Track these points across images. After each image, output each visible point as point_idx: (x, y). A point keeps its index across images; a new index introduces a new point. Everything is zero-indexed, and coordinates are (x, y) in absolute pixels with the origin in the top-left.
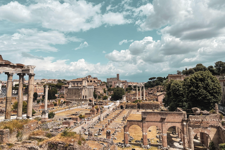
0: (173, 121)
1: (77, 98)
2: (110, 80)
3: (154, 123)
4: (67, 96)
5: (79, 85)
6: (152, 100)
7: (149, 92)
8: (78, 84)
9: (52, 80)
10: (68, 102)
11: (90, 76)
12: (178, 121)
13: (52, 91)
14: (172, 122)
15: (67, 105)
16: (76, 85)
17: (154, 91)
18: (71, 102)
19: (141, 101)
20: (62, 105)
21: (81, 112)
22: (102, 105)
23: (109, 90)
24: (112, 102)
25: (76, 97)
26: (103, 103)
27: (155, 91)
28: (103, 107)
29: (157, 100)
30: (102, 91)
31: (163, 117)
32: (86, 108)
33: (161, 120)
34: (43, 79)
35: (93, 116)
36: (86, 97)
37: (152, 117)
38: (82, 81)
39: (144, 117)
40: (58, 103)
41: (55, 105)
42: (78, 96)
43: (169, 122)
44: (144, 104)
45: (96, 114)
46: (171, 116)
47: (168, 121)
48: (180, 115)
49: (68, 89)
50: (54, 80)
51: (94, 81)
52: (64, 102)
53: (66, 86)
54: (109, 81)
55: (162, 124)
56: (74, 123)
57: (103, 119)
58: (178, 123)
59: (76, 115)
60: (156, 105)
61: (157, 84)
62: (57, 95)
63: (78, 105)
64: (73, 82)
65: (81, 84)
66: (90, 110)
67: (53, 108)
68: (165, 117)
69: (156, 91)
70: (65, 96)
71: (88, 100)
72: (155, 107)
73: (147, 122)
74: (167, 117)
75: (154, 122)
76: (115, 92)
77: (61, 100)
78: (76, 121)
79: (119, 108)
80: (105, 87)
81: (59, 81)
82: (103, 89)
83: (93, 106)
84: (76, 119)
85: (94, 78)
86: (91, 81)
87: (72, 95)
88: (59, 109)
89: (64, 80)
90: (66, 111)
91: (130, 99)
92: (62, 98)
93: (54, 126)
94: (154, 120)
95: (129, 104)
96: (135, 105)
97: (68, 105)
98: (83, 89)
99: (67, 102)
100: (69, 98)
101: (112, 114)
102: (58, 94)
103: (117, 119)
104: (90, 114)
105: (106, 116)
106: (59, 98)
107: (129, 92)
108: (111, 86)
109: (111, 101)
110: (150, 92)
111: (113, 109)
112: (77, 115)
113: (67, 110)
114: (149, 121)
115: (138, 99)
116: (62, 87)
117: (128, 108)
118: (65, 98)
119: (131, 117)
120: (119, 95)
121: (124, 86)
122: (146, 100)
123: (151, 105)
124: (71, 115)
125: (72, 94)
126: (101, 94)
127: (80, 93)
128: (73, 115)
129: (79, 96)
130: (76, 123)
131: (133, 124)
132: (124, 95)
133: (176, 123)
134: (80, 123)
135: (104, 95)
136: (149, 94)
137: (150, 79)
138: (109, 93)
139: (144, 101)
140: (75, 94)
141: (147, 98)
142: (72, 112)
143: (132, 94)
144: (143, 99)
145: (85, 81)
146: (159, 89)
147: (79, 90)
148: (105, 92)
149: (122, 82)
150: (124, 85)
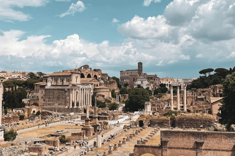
0: (216, 148)
1: (61, 106)
2: (126, 74)
3: (182, 150)
4: (43, 102)
5: (65, 83)
6: (200, 111)
7: (197, 97)
8: (62, 80)
9: (20, 73)
10: (45, 112)
11: (86, 67)
12: (226, 149)
13: (17, 93)
14: (216, 150)
15: (42, 119)
16: (60, 83)
17: (206, 94)
18: (51, 114)
19: (179, 112)
20: (34, 117)
21: (65, 131)
22: (106, 118)
23: (122, 92)
24: (125, 114)
25: (59, 104)
26: (108, 115)
27: (209, 95)
28: (107, 124)
29: (210, 112)
30: (108, 95)
31: (198, 140)
32: (77, 125)
33: (195, 146)
34: (3, 72)
35: (87, 138)
36: (78, 105)
37: (180, 140)
38: (70, 76)
39: (164, 139)
40: (26, 114)
41: (22, 118)
42: (64, 103)
43: (210, 150)
44: (184, 119)
45: (92, 135)
46: (213, 139)
47: (208, 148)
48: (229, 138)
49: (46, 90)
50: (23, 73)
51: (95, 76)
52: (38, 113)
53: (42, 84)
54: (123, 75)
55: (197, 153)
56: (50, 149)
57: (103, 144)
58: (225, 152)
59: (56, 136)
60: (206, 121)
61: (216, 82)
62: (25, 101)
63: (62, 119)
64: (55, 77)
65: (68, 81)
66: (82, 127)
67: (18, 124)
68: (202, 141)
69: (211, 94)
70: (41, 102)
71: (81, 109)
72: (204, 123)
73: (170, 148)
74: (205, 141)
75: (183, 148)
76: (132, 96)
77: (33, 110)
78: (54, 145)
79: (136, 125)
80: (115, 87)
81: (32, 75)
82: (110, 90)
83: (87, 121)
84: (54, 143)
85: (95, 70)
86: (89, 76)
87: (53, 101)
88: (28, 124)
89: (41, 74)
90: (40, 129)
91: (159, 110)
92: (34, 106)
93: (14, 153)
94: (182, 146)
95: (156, 117)
96: (165, 120)
97: (45, 119)
98: (72, 89)
99: (43, 114)
100: (48, 107)
101: (121, 135)
102: (28, 98)
103: (127, 144)
104: (80, 134)
105: (109, 138)
106: (29, 105)
107: (160, 97)
108: (126, 85)
109: (125, 112)
110: (199, 97)
111: (125, 127)
112: (58, 136)
113: (41, 127)
114: (174, 148)
115: (172, 109)
116: (35, 86)
117: (154, 125)
118: (40, 106)
119: (155, 141)
120: (139, 101)
121: (152, 85)
122: (189, 111)
123: (197, 120)
124: (48, 136)
125: (53, 98)
126: (106, 100)
127: (68, 98)
128: (52, 135)
129: (66, 103)
130: (52, 149)
131: (144, 153)
132: (149, 101)
133: (223, 152)
134: (60, 150)
135: (113, 101)
136: (197, 99)
137: (201, 72)
138: (122, 98)
139: (184, 113)
140: (58, 98)
141: (191, 107)
142: (49, 131)
143: (165, 101)
144: (183, 110)
145: (77, 75)
146: (218, 91)
147: (66, 92)
148: (114, 96)
149: (149, 78)
150: (152, 83)
